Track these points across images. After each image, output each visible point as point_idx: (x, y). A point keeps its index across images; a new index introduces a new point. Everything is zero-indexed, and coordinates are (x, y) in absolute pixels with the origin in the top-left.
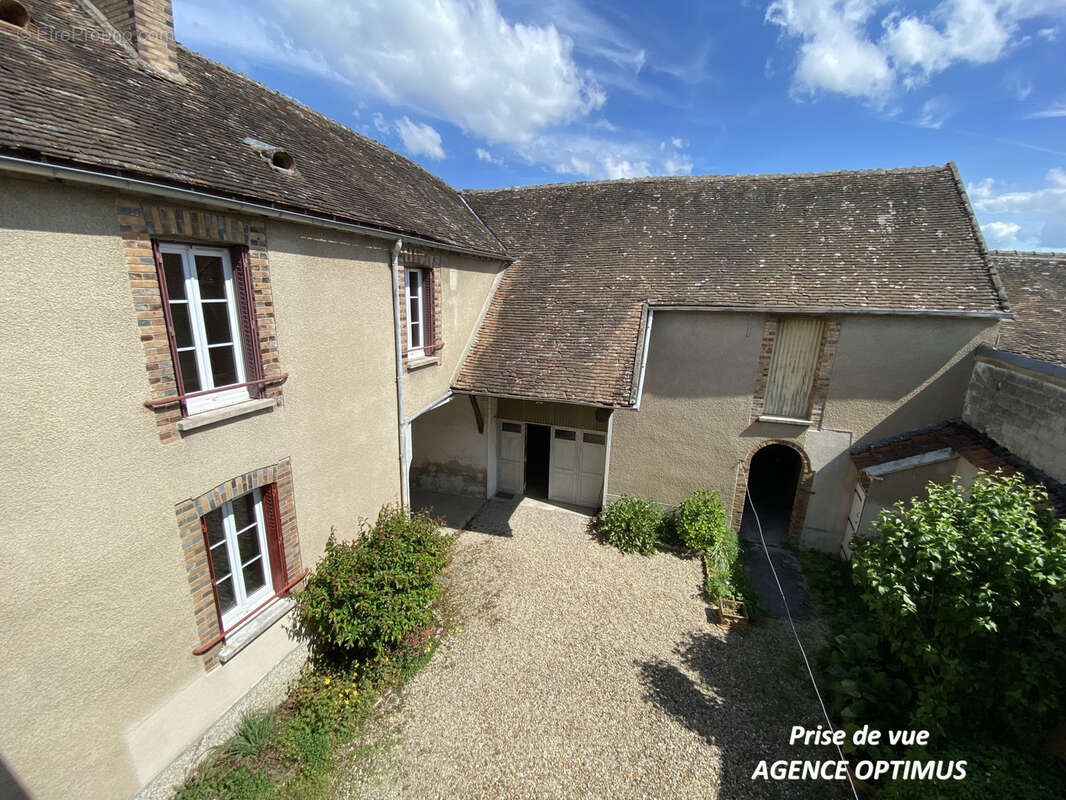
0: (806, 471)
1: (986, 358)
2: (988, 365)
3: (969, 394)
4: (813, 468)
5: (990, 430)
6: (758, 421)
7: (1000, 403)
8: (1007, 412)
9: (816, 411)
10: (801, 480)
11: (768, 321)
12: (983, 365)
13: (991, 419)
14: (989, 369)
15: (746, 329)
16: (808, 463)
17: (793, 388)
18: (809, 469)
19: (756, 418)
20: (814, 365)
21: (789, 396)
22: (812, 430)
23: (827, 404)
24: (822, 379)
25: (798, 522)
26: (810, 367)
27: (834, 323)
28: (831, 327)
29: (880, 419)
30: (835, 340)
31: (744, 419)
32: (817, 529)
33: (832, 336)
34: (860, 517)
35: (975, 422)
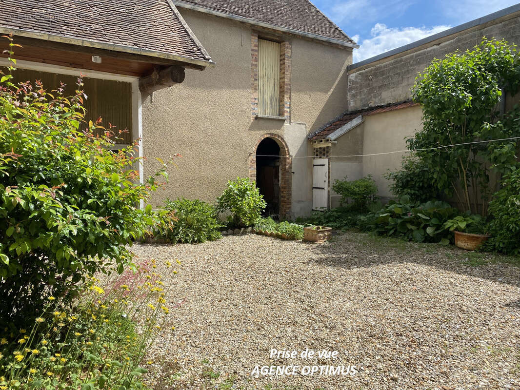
0: (287, 156)
2: (357, 73)
3: (349, 96)
4: (291, 153)
5: (373, 102)
6: (257, 118)
7: (375, 85)
8: (382, 86)
9: (286, 109)
10: (286, 165)
11: (253, 35)
12: (354, 75)
13: (371, 97)
14: (360, 74)
15: (241, 39)
16: (288, 150)
17: (269, 94)
18: (289, 154)
19: (255, 116)
20: (279, 77)
21: (268, 101)
22: (286, 124)
23: (292, 104)
24: (287, 85)
25: (288, 199)
26: (276, 78)
27: (288, 43)
28: (287, 45)
29: (316, 114)
30: (289, 55)
31: (248, 117)
32: (299, 201)
33: (288, 52)
34: (327, 175)
35: (359, 105)
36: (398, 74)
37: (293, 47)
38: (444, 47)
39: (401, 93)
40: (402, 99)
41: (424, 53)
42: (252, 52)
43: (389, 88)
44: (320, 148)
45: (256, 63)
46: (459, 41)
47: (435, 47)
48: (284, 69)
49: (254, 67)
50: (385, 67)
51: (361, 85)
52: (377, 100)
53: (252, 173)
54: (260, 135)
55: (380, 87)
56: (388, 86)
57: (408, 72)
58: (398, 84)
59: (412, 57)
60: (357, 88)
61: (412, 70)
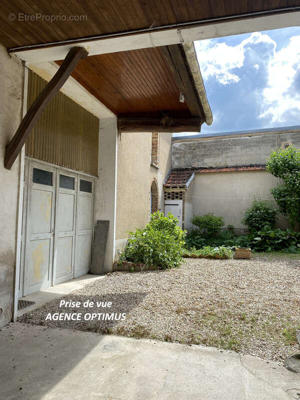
2: (180, 143)
3: (173, 158)
6: (151, 165)
7: (198, 153)
8: (204, 155)
12: (178, 144)
13: (195, 161)
14: (184, 144)
34: (182, 213)
35: (183, 165)
36: (219, 149)
38: (254, 138)
39: (221, 161)
40: (222, 165)
44: (173, 192)
46: (264, 137)
47: (248, 137)
50: (206, 143)
51: (185, 152)
52: (200, 163)
55: (202, 156)
56: (209, 156)
57: (227, 149)
58: (218, 155)
59: (230, 141)
60: (181, 154)
61: (230, 148)
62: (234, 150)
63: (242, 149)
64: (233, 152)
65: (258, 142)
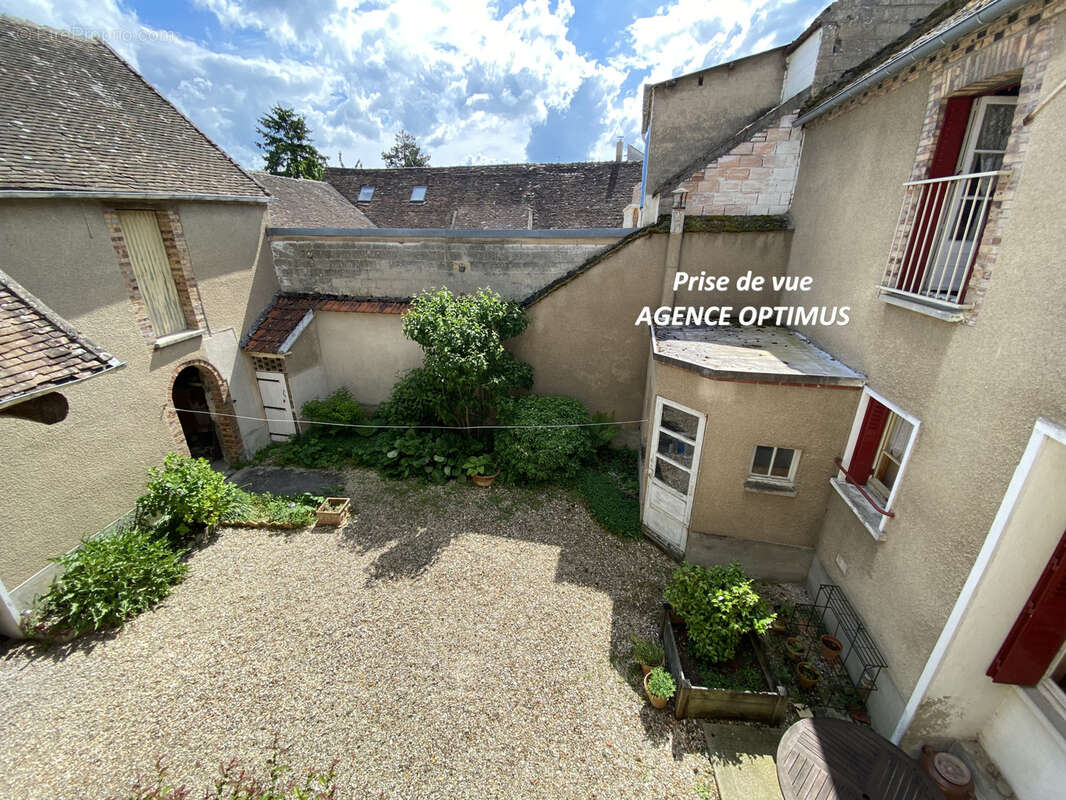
0: (220, 383)
1: (281, 237)
2: (286, 242)
3: (278, 271)
4: (224, 377)
5: (321, 288)
6: (157, 348)
7: (318, 266)
8: (329, 270)
9: (199, 317)
10: (220, 395)
11: (106, 212)
12: (281, 243)
13: (316, 281)
14: (291, 245)
15: (85, 226)
16: (219, 374)
17: (162, 299)
18: (222, 379)
19: (153, 346)
20: (168, 267)
21: (162, 310)
22: (205, 339)
23: (205, 307)
24: (188, 280)
25: (236, 437)
26: (165, 271)
27: (172, 213)
28: (171, 217)
29: (242, 308)
30: (180, 232)
31: (143, 353)
32: (252, 433)
33: (177, 228)
34: (287, 394)
35: (299, 288)
36: (353, 262)
37: (183, 218)
38: (409, 247)
39: (360, 285)
41: (385, 247)
42: (113, 243)
43: (341, 276)
45: (126, 260)
46: (425, 247)
47: (398, 244)
48: (176, 255)
49: (125, 269)
50: (329, 246)
51: (296, 262)
52: (326, 287)
53: (177, 431)
54: (171, 371)
55: (327, 271)
56: (339, 273)
57: (366, 263)
58: (354, 274)
59: (368, 247)
60: (290, 264)
61: (371, 262)
62: (378, 267)
63: (391, 267)
64: (377, 270)
65: (415, 256)
